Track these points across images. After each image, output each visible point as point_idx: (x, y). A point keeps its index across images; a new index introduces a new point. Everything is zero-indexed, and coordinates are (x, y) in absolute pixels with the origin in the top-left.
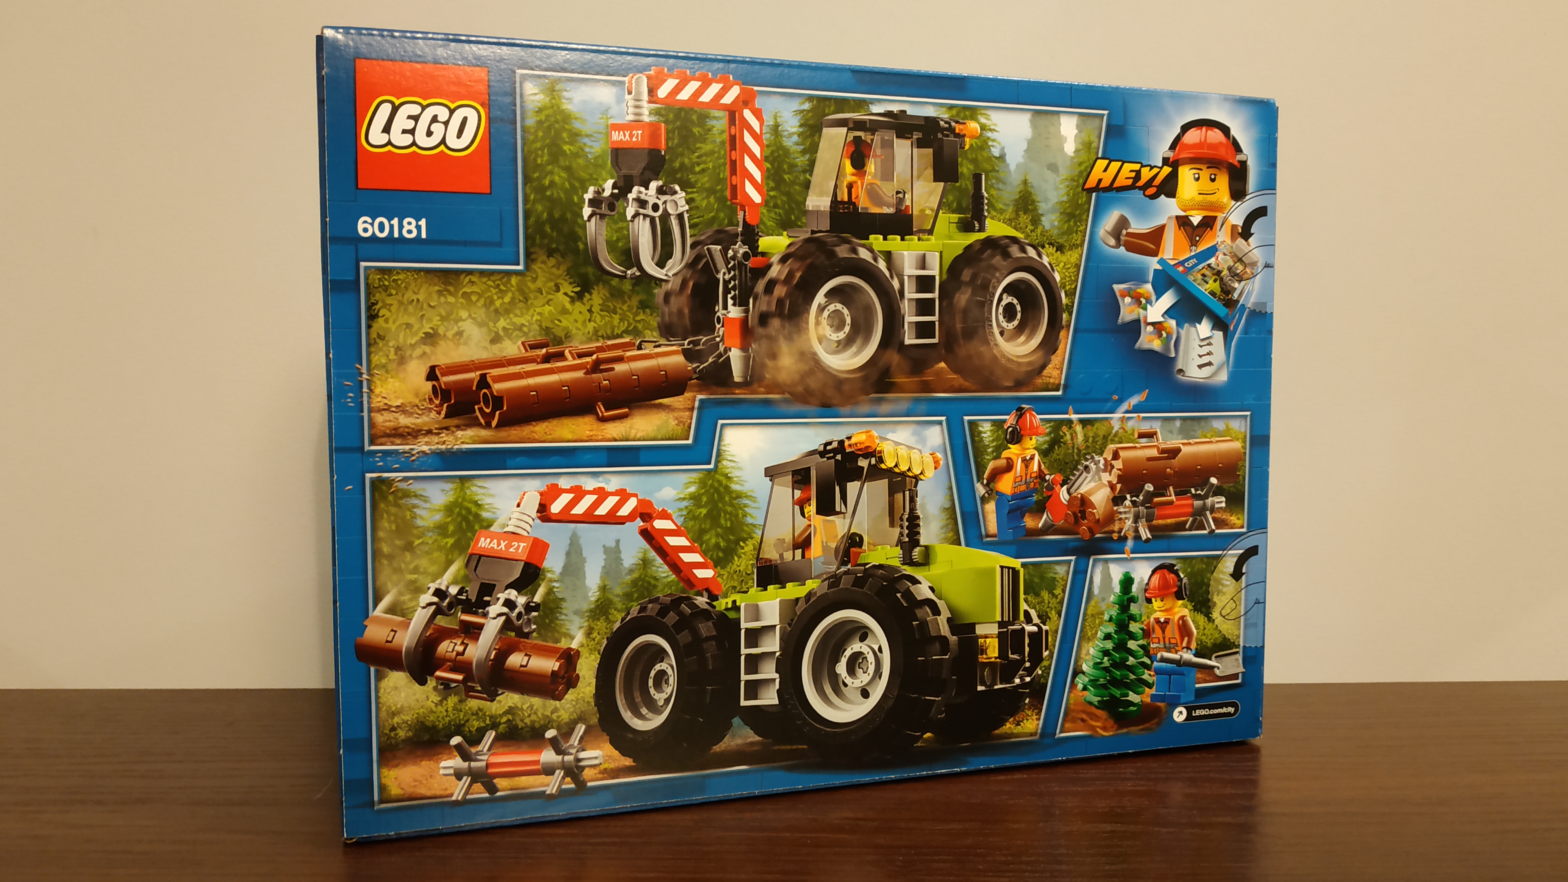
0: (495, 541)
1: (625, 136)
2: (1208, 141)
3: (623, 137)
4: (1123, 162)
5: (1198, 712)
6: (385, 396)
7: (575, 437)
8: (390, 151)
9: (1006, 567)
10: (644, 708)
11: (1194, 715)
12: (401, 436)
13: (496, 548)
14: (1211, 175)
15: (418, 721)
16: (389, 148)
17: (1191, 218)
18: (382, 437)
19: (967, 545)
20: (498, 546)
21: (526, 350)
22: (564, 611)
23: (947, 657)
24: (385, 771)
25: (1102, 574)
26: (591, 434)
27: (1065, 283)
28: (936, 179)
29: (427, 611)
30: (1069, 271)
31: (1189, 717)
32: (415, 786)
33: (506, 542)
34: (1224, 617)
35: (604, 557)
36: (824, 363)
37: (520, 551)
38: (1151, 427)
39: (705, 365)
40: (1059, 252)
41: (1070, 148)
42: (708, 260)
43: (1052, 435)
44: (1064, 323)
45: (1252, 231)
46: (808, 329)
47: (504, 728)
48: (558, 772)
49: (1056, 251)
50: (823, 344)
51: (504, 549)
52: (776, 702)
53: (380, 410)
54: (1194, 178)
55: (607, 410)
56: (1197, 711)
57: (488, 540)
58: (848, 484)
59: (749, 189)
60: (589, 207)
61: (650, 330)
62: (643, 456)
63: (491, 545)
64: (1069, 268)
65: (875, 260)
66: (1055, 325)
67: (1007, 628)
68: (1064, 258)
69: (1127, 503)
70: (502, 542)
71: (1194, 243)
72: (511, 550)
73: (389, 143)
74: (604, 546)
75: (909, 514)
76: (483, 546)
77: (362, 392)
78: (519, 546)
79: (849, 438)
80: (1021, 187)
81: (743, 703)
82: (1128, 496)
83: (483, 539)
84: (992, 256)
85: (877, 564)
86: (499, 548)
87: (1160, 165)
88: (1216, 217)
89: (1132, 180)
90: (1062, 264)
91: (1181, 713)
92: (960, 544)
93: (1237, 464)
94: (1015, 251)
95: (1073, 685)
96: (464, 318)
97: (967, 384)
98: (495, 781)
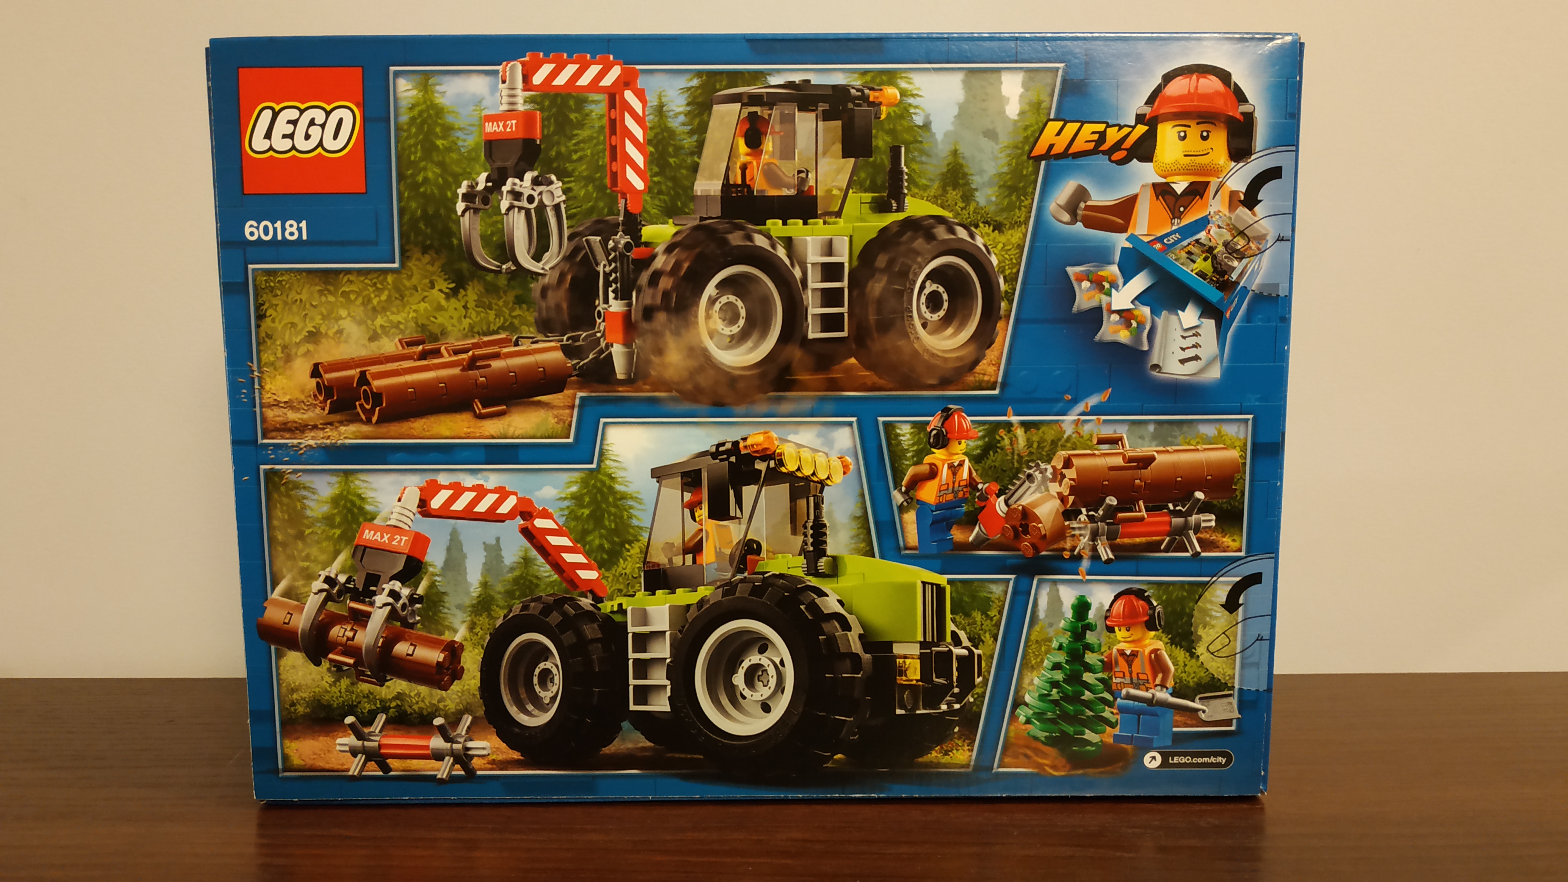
0: (379, 534)
1: (499, 127)
2: (1200, 91)
3: (496, 128)
4: (1083, 123)
5: (1176, 760)
6: (274, 392)
7: (453, 434)
8: (271, 156)
9: (928, 583)
10: (530, 705)
11: (1171, 762)
12: (289, 430)
13: (379, 540)
14: (1202, 132)
15: (314, 698)
16: (271, 153)
17: (1173, 185)
18: (273, 431)
19: (882, 557)
20: (381, 539)
21: (403, 348)
22: (447, 605)
23: (860, 676)
24: (287, 743)
25: (1049, 598)
26: (469, 431)
27: (1004, 267)
28: (844, 156)
29: (319, 598)
30: (1009, 253)
31: (1165, 763)
32: (314, 759)
33: (389, 535)
34: (1212, 654)
35: (485, 554)
36: (715, 359)
37: (402, 544)
38: (1115, 432)
39: (586, 361)
40: (996, 232)
41: (1013, 110)
42: (587, 252)
43: (987, 439)
44: (1002, 312)
45: (1259, 198)
46: (698, 323)
47: (393, 712)
48: (447, 758)
49: (993, 231)
50: (715, 339)
51: (387, 542)
52: (668, 709)
53: (270, 406)
54: (1179, 136)
55: (484, 407)
56: (1175, 758)
57: (372, 532)
58: (744, 488)
59: (631, 175)
60: (462, 201)
61: (527, 326)
62: (522, 454)
63: (375, 537)
64: (1010, 250)
65: (773, 246)
66: (990, 315)
67: (930, 649)
68: (1002, 239)
69: (1083, 517)
70: (385, 534)
71: (1177, 214)
72: (394, 543)
73: (271, 148)
74: (484, 543)
75: (814, 522)
76: (367, 538)
77: (254, 389)
78: (401, 539)
79: (745, 439)
80: (950, 159)
81: (633, 707)
82: (1084, 510)
83: (367, 531)
84: (913, 239)
85: (778, 573)
86: (382, 541)
87: (1133, 124)
88: (1208, 183)
89: (1094, 143)
90: (1000, 246)
91: (1154, 758)
92: (873, 556)
93: (1233, 477)
94: (941, 232)
95: (1013, 717)
96: (343, 316)
97: (882, 382)
98: (388, 761)
